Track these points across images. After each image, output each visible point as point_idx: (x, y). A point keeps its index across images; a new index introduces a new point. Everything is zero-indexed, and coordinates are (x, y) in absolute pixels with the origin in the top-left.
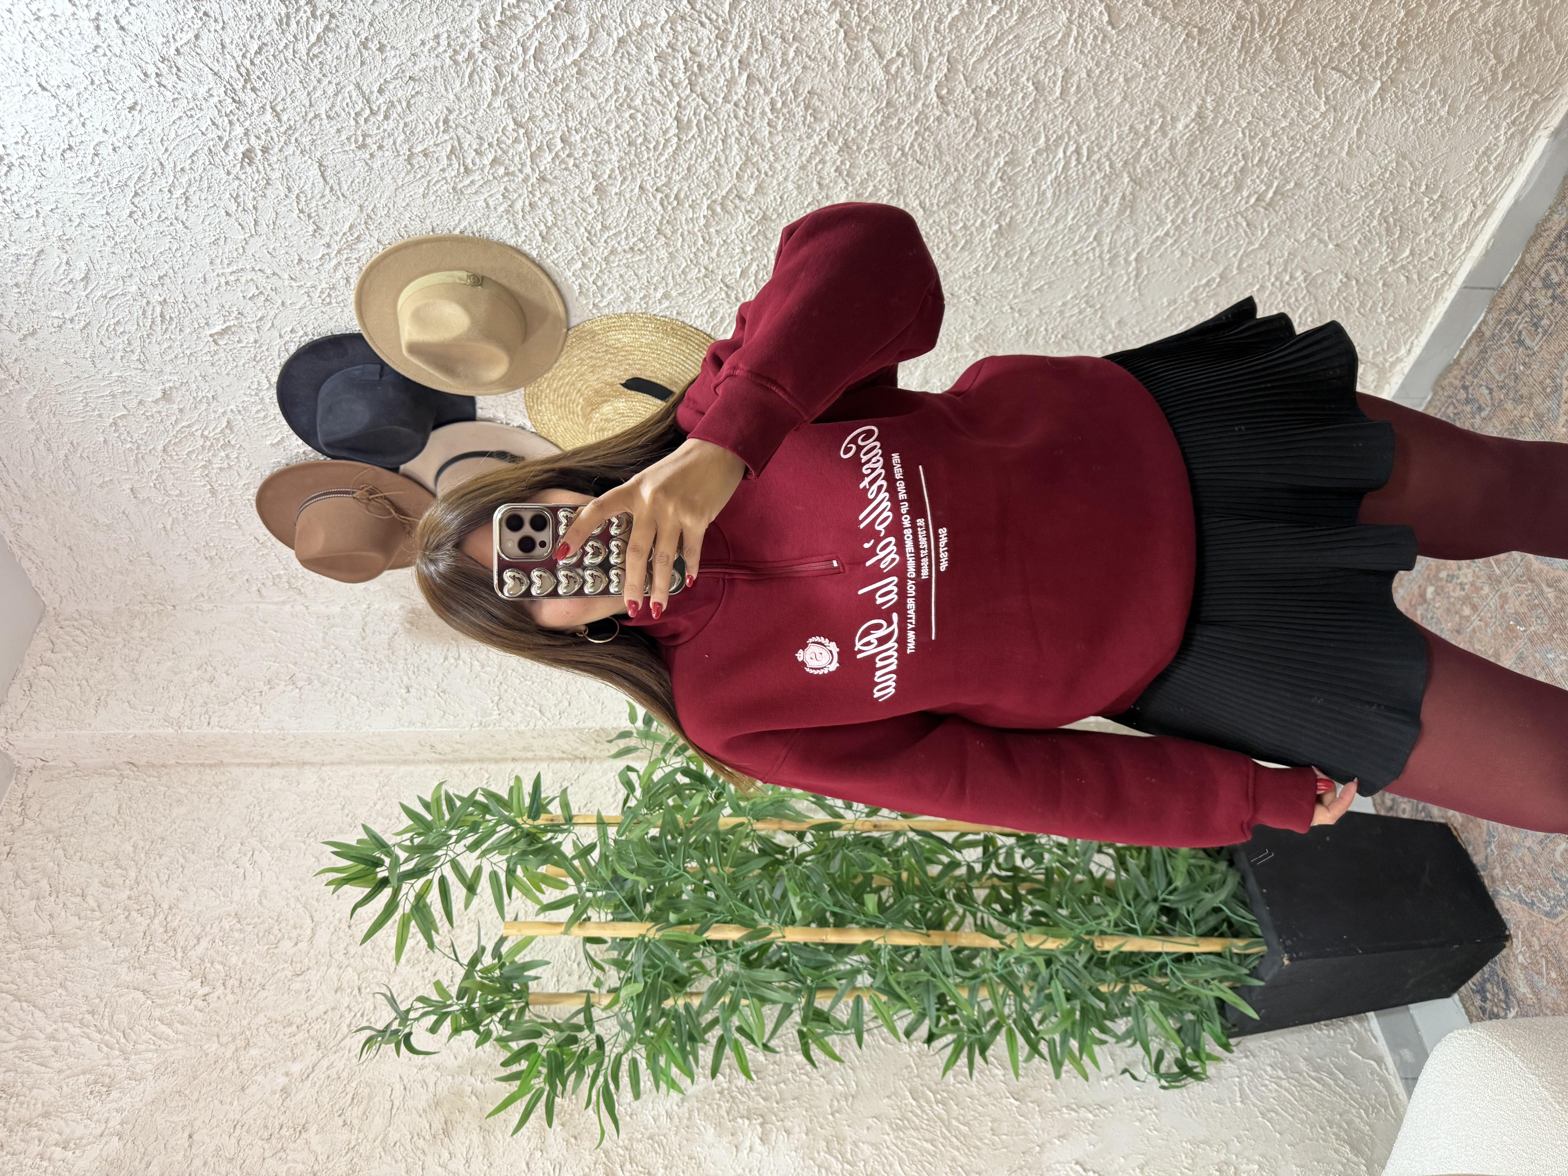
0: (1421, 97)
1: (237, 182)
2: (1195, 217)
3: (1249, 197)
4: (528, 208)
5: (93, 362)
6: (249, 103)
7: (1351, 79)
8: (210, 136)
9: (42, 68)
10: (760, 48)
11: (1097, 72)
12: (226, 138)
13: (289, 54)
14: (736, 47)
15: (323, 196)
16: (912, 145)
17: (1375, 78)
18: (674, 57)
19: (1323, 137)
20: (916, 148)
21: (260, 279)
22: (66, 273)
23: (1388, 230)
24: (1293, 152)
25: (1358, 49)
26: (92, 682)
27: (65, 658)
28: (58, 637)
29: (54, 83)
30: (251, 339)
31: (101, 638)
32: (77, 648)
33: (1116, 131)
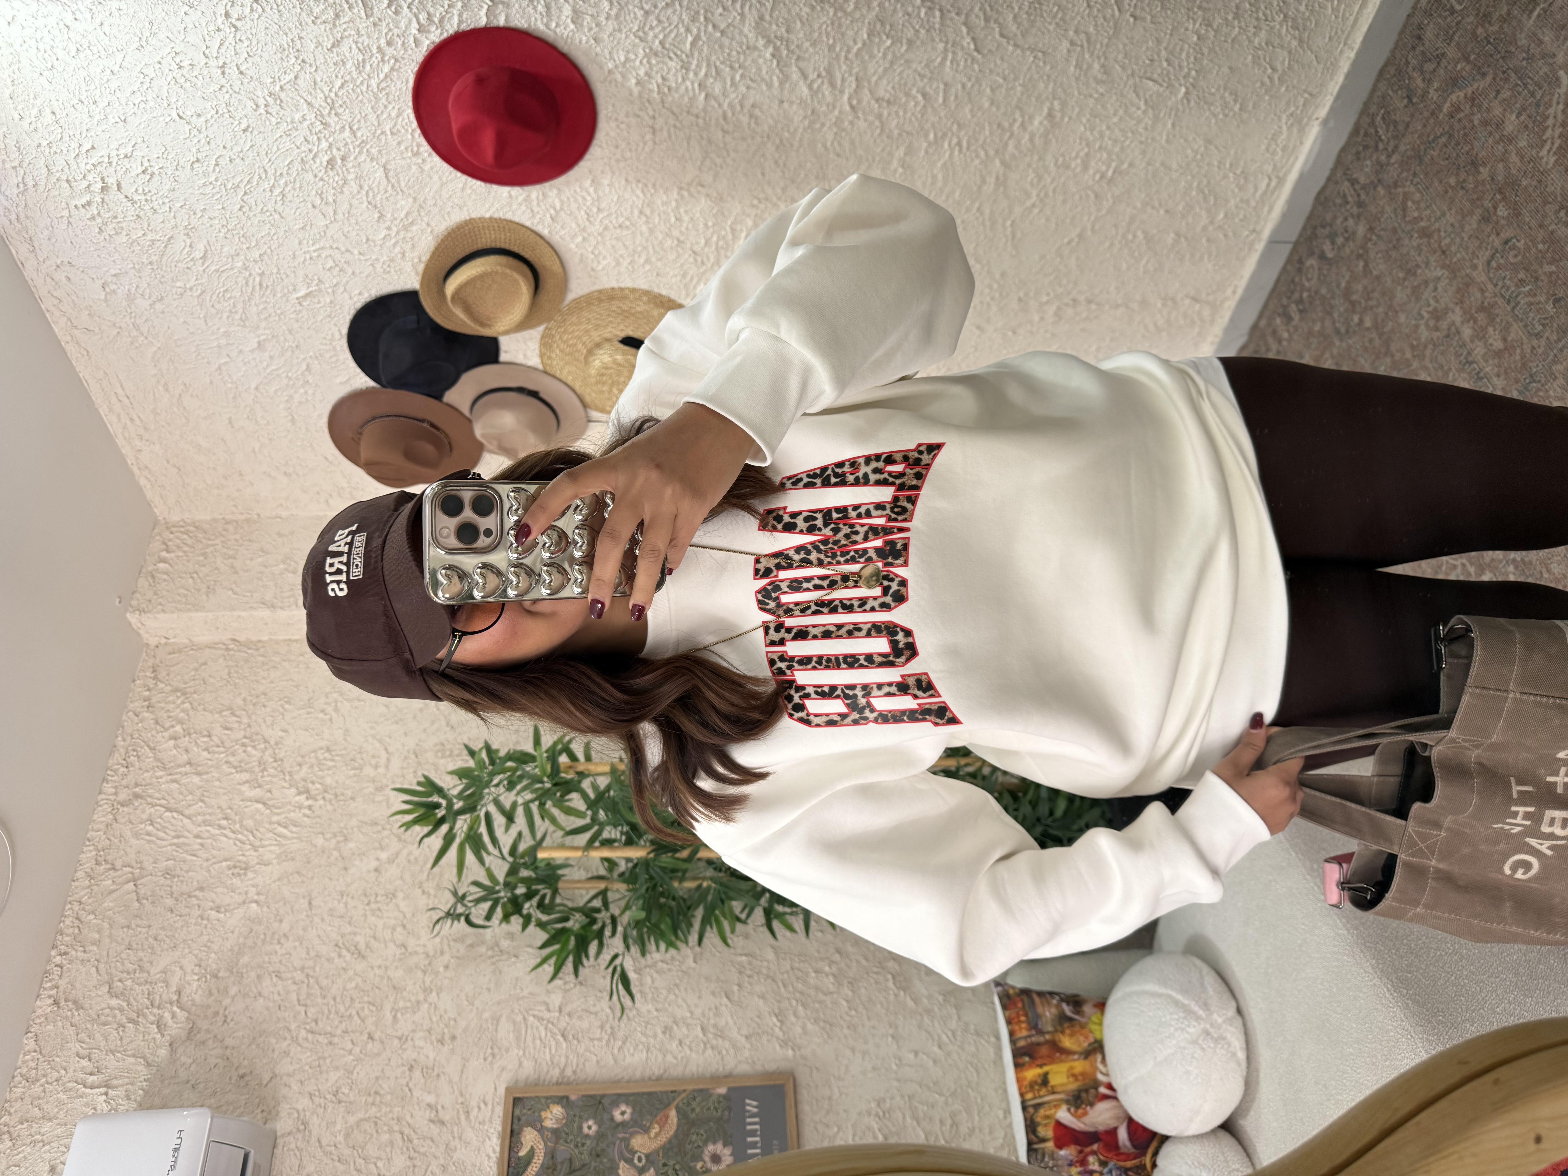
0: (1218, 97)
1: (321, 183)
2: (1054, 191)
3: (1094, 175)
4: (541, 197)
5: (206, 321)
6: (333, 125)
7: (1161, 85)
8: (303, 149)
9: (180, 103)
10: (714, 74)
11: (969, 85)
12: (315, 150)
13: (364, 88)
14: (696, 74)
15: (386, 192)
16: (832, 143)
17: (1181, 85)
18: (650, 83)
19: (1146, 129)
20: (836, 144)
21: (337, 255)
22: (189, 254)
23: (1205, 199)
24: (1124, 142)
25: (1165, 64)
26: (201, 575)
27: (178, 557)
28: (170, 540)
29: (188, 113)
30: (328, 300)
31: (204, 541)
32: (186, 549)
33: (987, 128)
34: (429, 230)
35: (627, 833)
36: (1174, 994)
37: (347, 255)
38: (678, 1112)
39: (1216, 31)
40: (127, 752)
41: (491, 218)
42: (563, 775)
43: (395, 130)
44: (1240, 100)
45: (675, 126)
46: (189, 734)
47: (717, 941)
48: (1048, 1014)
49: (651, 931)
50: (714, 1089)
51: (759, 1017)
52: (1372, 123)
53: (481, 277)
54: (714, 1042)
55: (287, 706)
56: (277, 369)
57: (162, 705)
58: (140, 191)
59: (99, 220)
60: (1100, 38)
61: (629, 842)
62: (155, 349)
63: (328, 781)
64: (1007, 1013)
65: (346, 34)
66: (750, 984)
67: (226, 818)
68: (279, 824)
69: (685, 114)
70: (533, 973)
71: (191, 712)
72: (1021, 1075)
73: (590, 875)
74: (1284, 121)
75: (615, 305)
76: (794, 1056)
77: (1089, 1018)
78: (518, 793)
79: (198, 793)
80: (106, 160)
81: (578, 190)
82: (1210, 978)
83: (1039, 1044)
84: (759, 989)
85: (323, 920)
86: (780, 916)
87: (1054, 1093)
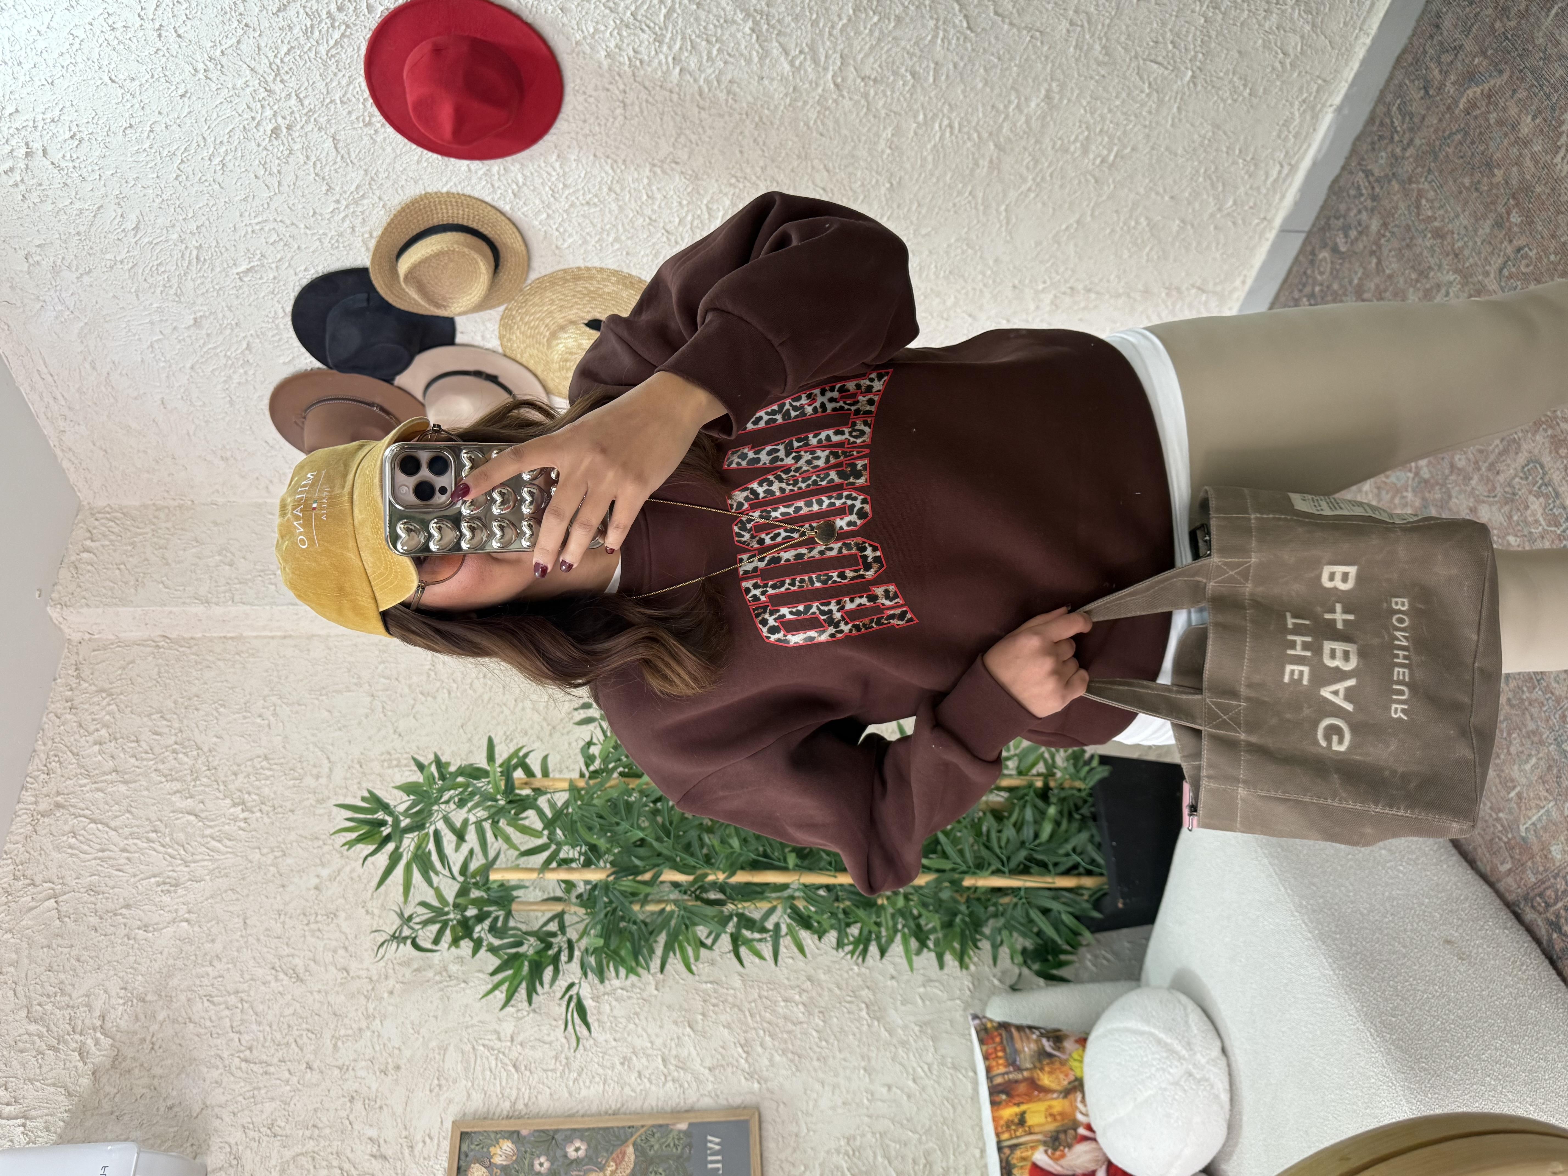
0: (1226, 83)
1: (265, 153)
2: (1051, 175)
3: (1095, 159)
4: (502, 172)
5: (137, 296)
7: (1166, 68)
8: (245, 116)
9: (113, 65)
10: (689, 48)
11: (962, 64)
13: (312, 55)
14: (670, 48)
15: (335, 163)
16: (815, 121)
17: (1187, 68)
18: (621, 55)
19: (1150, 112)
20: (819, 123)
21: (281, 228)
22: (120, 224)
23: (1213, 185)
24: (1126, 125)
25: (1170, 47)
26: (129, 567)
27: (103, 546)
28: (95, 528)
29: (121, 77)
30: (271, 276)
31: (133, 529)
32: (113, 537)
33: (981, 109)
34: (381, 204)
35: (585, 854)
36: (1157, 1032)
37: (292, 228)
38: (636, 1149)
39: (1224, 14)
40: (48, 757)
41: (448, 193)
42: (517, 791)
43: (345, 99)
44: (1250, 85)
45: (647, 101)
46: (116, 739)
47: (681, 967)
48: (1026, 1049)
49: (609, 958)
50: (674, 1124)
51: (723, 1047)
52: (1388, 113)
53: (437, 255)
54: (676, 1074)
55: (222, 710)
56: (215, 348)
57: (86, 706)
58: (68, 157)
59: (22, 187)
60: (1102, 18)
61: (587, 864)
62: (82, 324)
63: (266, 791)
64: (985, 1048)
66: (715, 1013)
67: (156, 831)
68: (213, 838)
69: (658, 88)
70: (484, 1000)
71: (118, 715)
72: (996, 1114)
73: (545, 896)
74: (1296, 107)
75: (581, 286)
76: (760, 1089)
77: (1070, 1055)
78: (470, 811)
79: (125, 803)
80: (31, 124)
81: (543, 165)
82: (1195, 1016)
83: (1016, 1082)
84: (723, 1018)
85: (258, 940)
86: (748, 942)
87: (1031, 1133)
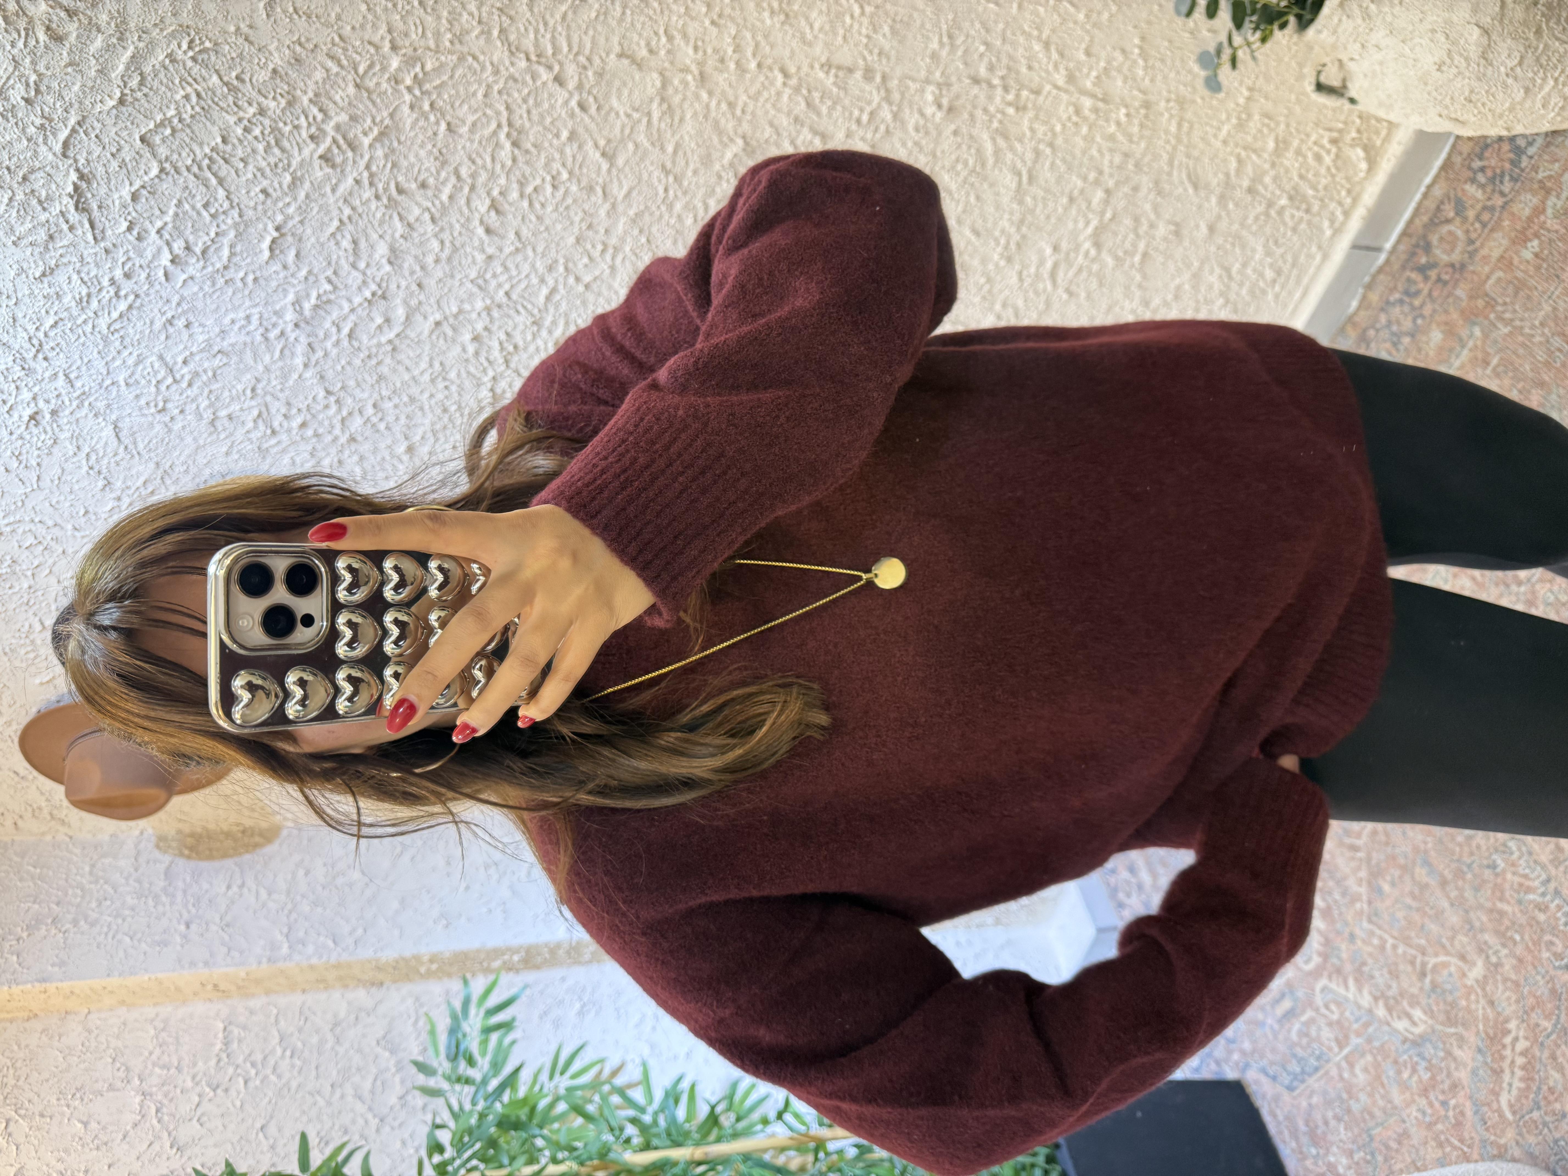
1: (20, 442)
6: (40, 371)
12: (12, 401)
13: (88, 328)
15: (116, 455)
18: (490, 339)
21: (41, 530)
37: (56, 531)
65: (65, 260)
